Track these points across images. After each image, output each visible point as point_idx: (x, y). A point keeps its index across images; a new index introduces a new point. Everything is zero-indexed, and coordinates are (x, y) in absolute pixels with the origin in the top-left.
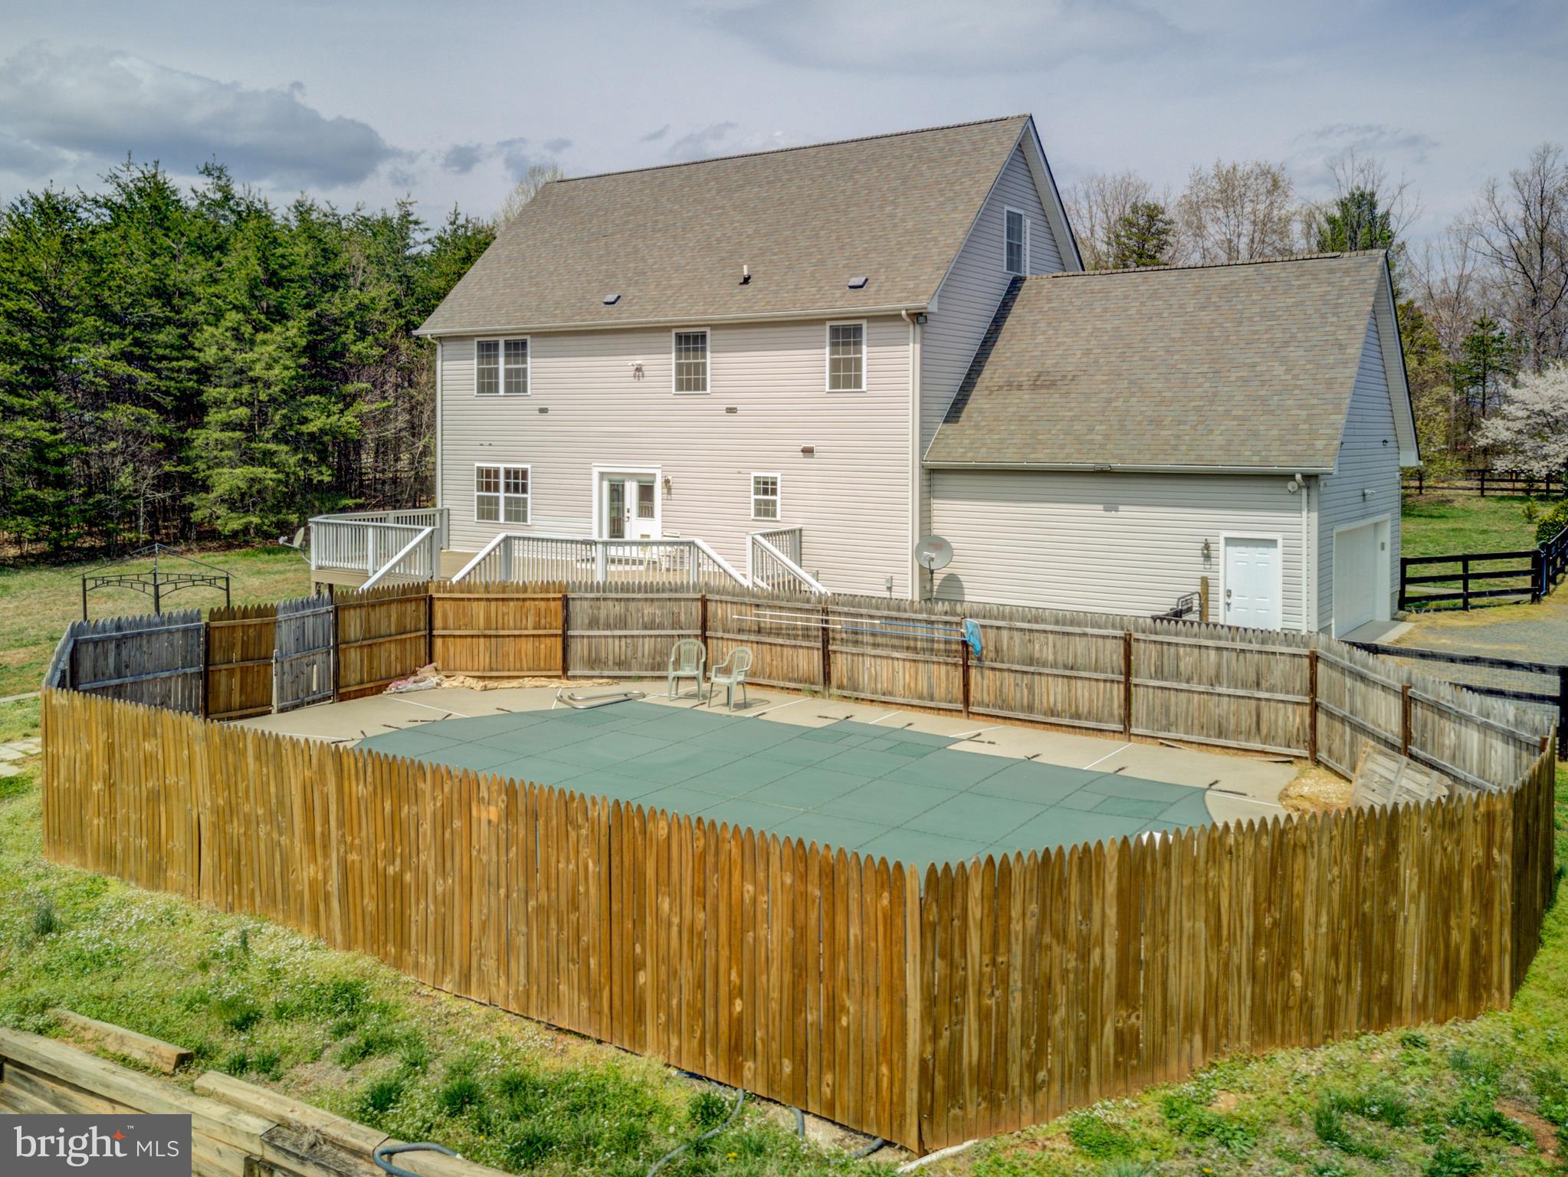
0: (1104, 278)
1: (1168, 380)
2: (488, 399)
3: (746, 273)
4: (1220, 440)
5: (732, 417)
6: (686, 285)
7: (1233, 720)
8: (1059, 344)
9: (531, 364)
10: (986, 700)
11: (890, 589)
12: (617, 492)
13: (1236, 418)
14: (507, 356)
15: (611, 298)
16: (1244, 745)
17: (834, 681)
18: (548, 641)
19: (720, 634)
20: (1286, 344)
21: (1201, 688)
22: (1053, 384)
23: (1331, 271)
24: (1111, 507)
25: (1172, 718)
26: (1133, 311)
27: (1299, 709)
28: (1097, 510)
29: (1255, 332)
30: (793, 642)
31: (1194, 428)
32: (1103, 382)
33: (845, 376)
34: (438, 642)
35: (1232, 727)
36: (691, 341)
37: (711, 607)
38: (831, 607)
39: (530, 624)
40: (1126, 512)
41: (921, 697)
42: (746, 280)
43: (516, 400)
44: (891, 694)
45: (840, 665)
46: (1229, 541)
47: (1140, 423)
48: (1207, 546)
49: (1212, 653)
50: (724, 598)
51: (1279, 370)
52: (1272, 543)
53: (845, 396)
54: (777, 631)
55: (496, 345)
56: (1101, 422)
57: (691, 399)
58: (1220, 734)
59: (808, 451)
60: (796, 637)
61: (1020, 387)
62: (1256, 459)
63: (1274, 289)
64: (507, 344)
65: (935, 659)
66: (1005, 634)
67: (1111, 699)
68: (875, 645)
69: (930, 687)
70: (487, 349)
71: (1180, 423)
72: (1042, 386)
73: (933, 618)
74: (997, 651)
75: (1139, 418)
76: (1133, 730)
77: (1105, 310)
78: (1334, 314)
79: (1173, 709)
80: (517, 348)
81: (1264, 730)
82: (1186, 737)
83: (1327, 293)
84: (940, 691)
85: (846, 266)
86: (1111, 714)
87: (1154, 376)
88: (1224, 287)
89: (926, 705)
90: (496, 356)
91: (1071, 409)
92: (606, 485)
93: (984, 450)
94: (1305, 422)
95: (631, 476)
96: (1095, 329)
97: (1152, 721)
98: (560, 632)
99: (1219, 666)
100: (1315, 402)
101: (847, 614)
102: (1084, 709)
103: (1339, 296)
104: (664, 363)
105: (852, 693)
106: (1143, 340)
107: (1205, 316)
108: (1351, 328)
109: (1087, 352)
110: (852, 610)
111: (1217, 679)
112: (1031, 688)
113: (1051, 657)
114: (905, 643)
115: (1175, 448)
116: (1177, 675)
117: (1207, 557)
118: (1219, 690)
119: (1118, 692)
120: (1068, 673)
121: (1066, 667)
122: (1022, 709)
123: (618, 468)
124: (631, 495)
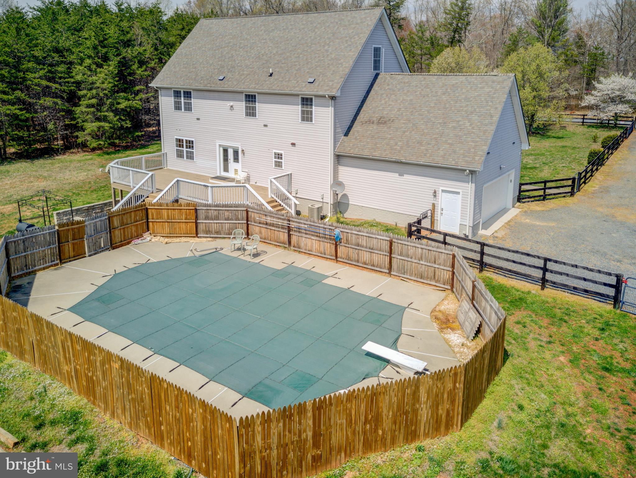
0: (409, 77)
1: (427, 125)
2: (178, 113)
3: (271, 72)
4: (442, 153)
5: (265, 128)
6: (249, 74)
7: (426, 273)
8: (390, 105)
9: (193, 101)
10: (343, 256)
11: (323, 198)
13: (449, 144)
14: (184, 97)
15: (221, 78)
16: (429, 282)
17: (292, 245)
18: (190, 224)
19: (253, 223)
20: (472, 113)
21: (416, 261)
22: (385, 122)
23: (493, 82)
24: (401, 175)
25: (406, 270)
26: (418, 93)
27: (448, 273)
28: (397, 175)
29: (461, 107)
30: (278, 229)
31: (433, 147)
32: (404, 123)
33: (307, 117)
34: (151, 224)
35: (426, 276)
36: (250, 98)
37: (250, 213)
38: (291, 219)
39: (184, 218)
40: (406, 176)
41: (321, 253)
42: (271, 75)
43: (188, 114)
44: (311, 251)
45: (294, 239)
46: (443, 191)
47: (414, 143)
48: (435, 192)
49: (420, 250)
50: (254, 211)
51: (468, 124)
52: (458, 193)
53: (306, 125)
54: (273, 225)
56: (400, 141)
57: (250, 119)
58: (421, 278)
59: (293, 144)
60: (279, 227)
61: (373, 123)
62: (453, 162)
63: (471, 88)
64: (184, 92)
65: (326, 241)
66: (350, 234)
67: (385, 261)
68: (306, 234)
69: (324, 250)
70: (177, 94)
71: (429, 144)
72: (381, 123)
73: (325, 227)
74: (347, 240)
75: (414, 141)
76: (392, 273)
77: (408, 91)
78: (492, 101)
79: (406, 267)
80: (188, 94)
81: (436, 278)
82: (410, 277)
83: (490, 91)
84: (328, 252)
85: (308, 72)
86: (385, 266)
87: (422, 122)
88: (453, 85)
89: (322, 256)
90: (180, 96)
91: (390, 134)
92: (221, 149)
93: (357, 149)
94: (473, 148)
95: (231, 147)
96: (404, 100)
97: (399, 270)
98: (194, 221)
99: (422, 254)
100: (478, 140)
101: (296, 222)
102: (376, 264)
103: (495, 93)
104: (241, 106)
105: (298, 249)
106: (420, 106)
107: (444, 98)
108: (496, 108)
109: (399, 110)
110: (298, 221)
111: (421, 259)
112: (358, 254)
113: (365, 244)
114: (316, 234)
115: (425, 155)
116: (408, 256)
117: (435, 196)
118: (421, 262)
119: (387, 259)
120: (370, 250)
121: (370, 248)
122: (355, 261)
123: (226, 143)
124: (230, 154)
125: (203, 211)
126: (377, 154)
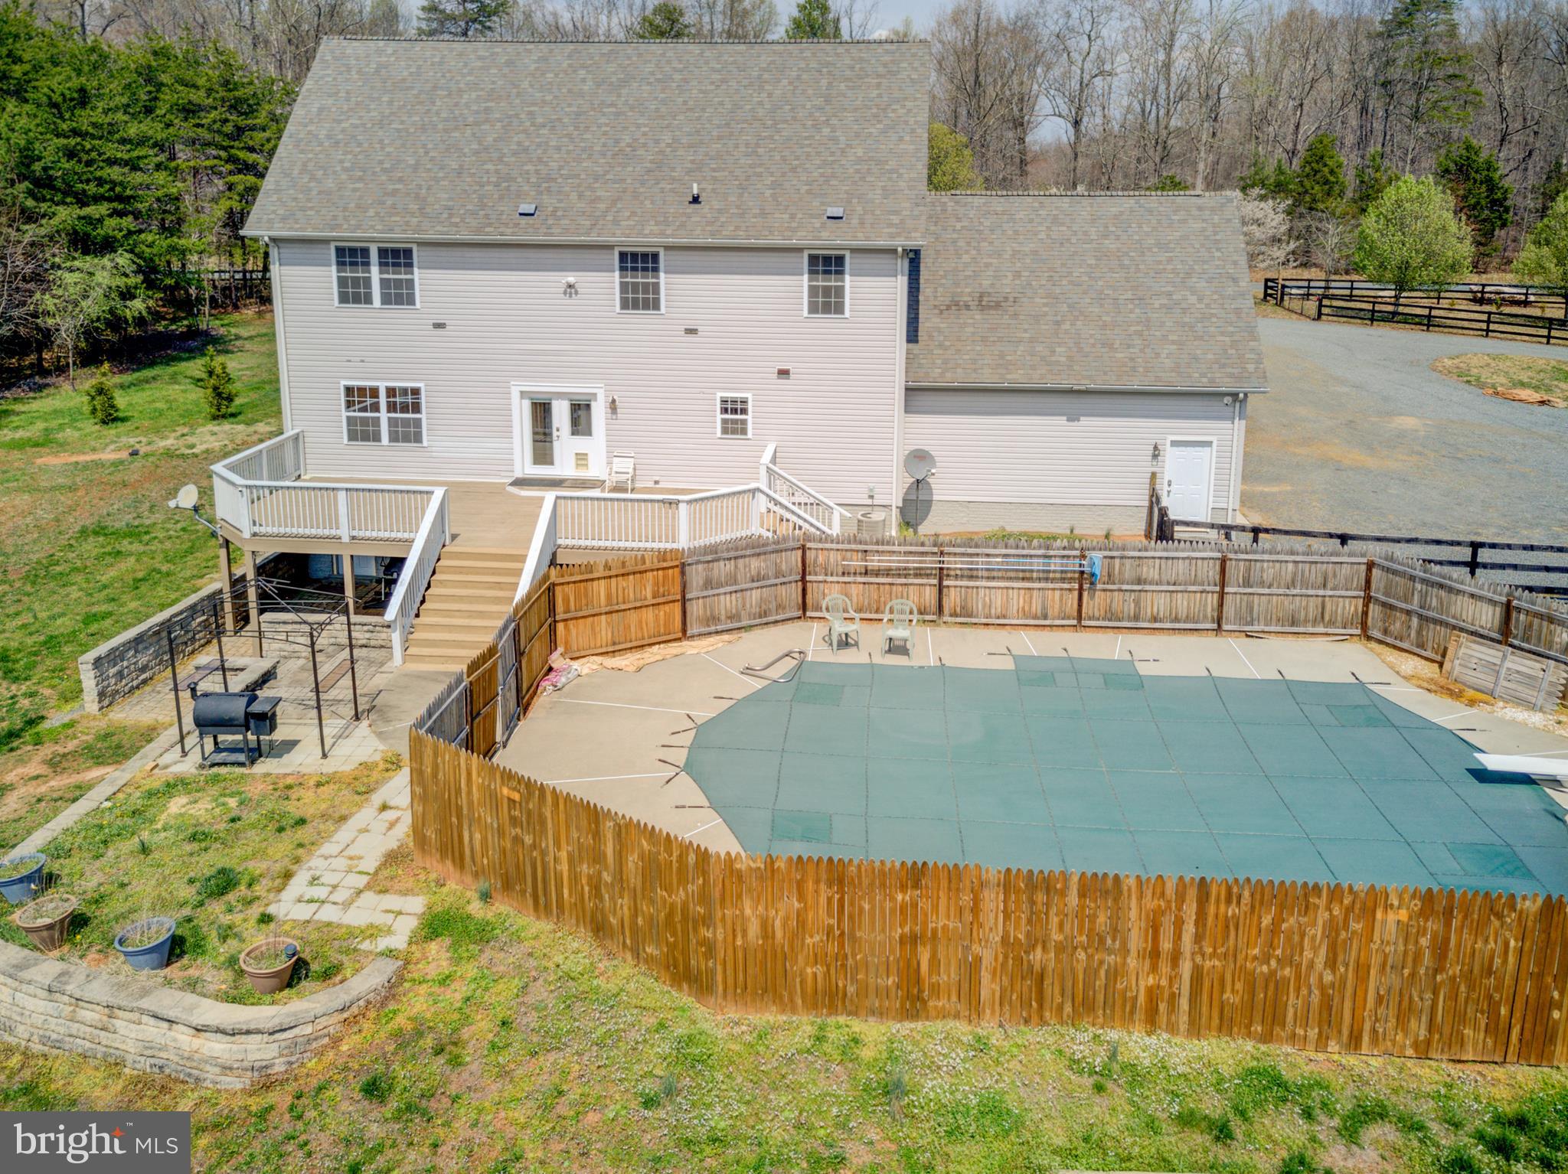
0: (1002, 200)
1: (1102, 305)
2: (356, 310)
3: (695, 192)
4: (1168, 363)
5: (691, 338)
6: (619, 199)
7: (1303, 613)
8: (987, 265)
9: (417, 274)
10: (1097, 614)
11: (871, 497)
12: (542, 411)
13: (1173, 342)
14: (381, 264)
15: (527, 208)
16: (1311, 630)
17: (946, 610)
19: (822, 578)
20: (1189, 275)
21: (1281, 591)
22: (998, 305)
23: (1200, 209)
24: (1073, 418)
25: (1255, 615)
26: (1042, 236)
27: (1354, 601)
28: (1062, 420)
29: (1160, 262)
30: (903, 581)
31: (1142, 351)
32: (1045, 305)
35: (1302, 618)
36: (639, 261)
37: (810, 555)
38: (946, 549)
39: (649, 595)
40: (1085, 421)
41: (1035, 617)
42: (696, 200)
43: (396, 312)
44: (1004, 617)
45: (952, 599)
46: (1174, 443)
47: (1093, 345)
48: (1156, 448)
49: (1290, 566)
50: (828, 546)
51: (1193, 299)
52: (1209, 444)
53: (826, 323)
54: (887, 572)
55: (365, 252)
56: (1060, 344)
57: (640, 319)
58: (1293, 624)
59: (784, 373)
60: (906, 576)
61: (967, 307)
62: (1205, 380)
63: (1159, 222)
64: (383, 253)
65: (1051, 586)
66: (1117, 561)
67: (1206, 605)
68: (991, 579)
69: (1044, 608)
70: (351, 256)
71: (1129, 346)
72: (990, 307)
73: (1052, 553)
74: (1109, 576)
75: (1092, 341)
76: (1225, 627)
77: (1016, 232)
78: (1218, 250)
79: (1256, 607)
80: (397, 257)
81: (1327, 618)
82: (1267, 629)
83: (1204, 230)
84: (1054, 609)
85: (809, 192)
86: (1205, 616)
87: (1088, 300)
88: (1116, 217)
89: (1040, 621)
90: (367, 264)
91: (1026, 331)
92: (527, 405)
93: (959, 370)
94: (1232, 347)
95: (560, 395)
96: (1015, 253)
97: (1240, 619)
98: (679, 597)
99: (1295, 574)
100: (1231, 329)
101: (963, 555)
102: (1183, 614)
103: (1216, 233)
104: (605, 281)
105: (965, 615)
106: (1063, 265)
107: (1110, 244)
108: (1235, 263)
109: (1017, 275)
110: (970, 551)
111: (1293, 584)
112: (1137, 603)
113: (1157, 577)
114: (1021, 575)
115: (1134, 369)
116: (1262, 584)
117: (1155, 456)
118: (1295, 592)
119: (1212, 600)
120: (1171, 588)
121: (1168, 584)
122: (1129, 620)
123: (543, 387)
124: (561, 414)
125: (700, 567)
126: (1017, 377)
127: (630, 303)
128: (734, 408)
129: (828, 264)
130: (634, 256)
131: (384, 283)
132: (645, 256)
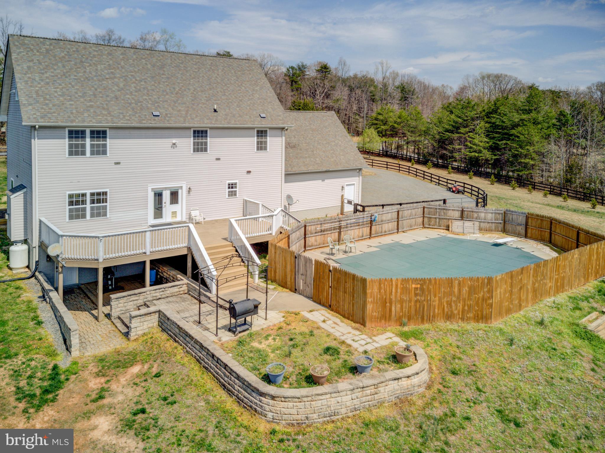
2: (78, 160)
3: (215, 108)
4: (344, 161)
5: (218, 162)
6: (188, 110)
7: (412, 224)
9: (109, 142)
10: (374, 233)
12: (159, 195)
13: (342, 155)
14: (91, 137)
15: (157, 113)
16: (414, 228)
17: (341, 239)
20: (336, 135)
21: (408, 218)
23: (328, 116)
24: (323, 180)
25: (404, 226)
26: (295, 124)
27: (421, 218)
28: (320, 181)
29: (327, 132)
31: (336, 158)
32: (306, 146)
33: (261, 147)
36: (200, 134)
37: (307, 228)
38: (341, 219)
40: (326, 181)
41: (361, 237)
42: (215, 111)
43: (99, 159)
45: (342, 235)
46: (347, 185)
48: (343, 187)
51: (340, 143)
52: (354, 184)
53: (262, 153)
54: (326, 230)
55: (83, 132)
56: (316, 158)
57: (200, 156)
58: (411, 227)
59: (249, 172)
60: (331, 230)
61: (287, 147)
63: (321, 120)
64: (92, 132)
65: (364, 226)
67: (395, 225)
70: (76, 134)
71: (333, 157)
73: (364, 216)
75: (323, 156)
76: (399, 231)
78: (338, 128)
80: (99, 134)
81: (417, 224)
82: (406, 230)
83: (332, 122)
84: (365, 234)
86: (395, 229)
87: (316, 144)
88: (310, 119)
90: (85, 138)
91: (306, 154)
92: (153, 194)
94: (355, 155)
95: (166, 189)
97: (402, 228)
100: (353, 151)
101: (345, 220)
102: (390, 229)
104: (188, 142)
106: (305, 133)
107: (313, 127)
109: (295, 137)
112: (382, 228)
113: (385, 219)
114: (357, 224)
115: (337, 164)
116: (405, 217)
118: (411, 218)
120: (388, 222)
122: (380, 233)
123: (159, 186)
124: (166, 196)
125: (291, 236)
127: (196, 150)
128: (232, 186)
129: (262, 133)
130: (198, 131)
131: (92, 146)
132: (202, 131)
